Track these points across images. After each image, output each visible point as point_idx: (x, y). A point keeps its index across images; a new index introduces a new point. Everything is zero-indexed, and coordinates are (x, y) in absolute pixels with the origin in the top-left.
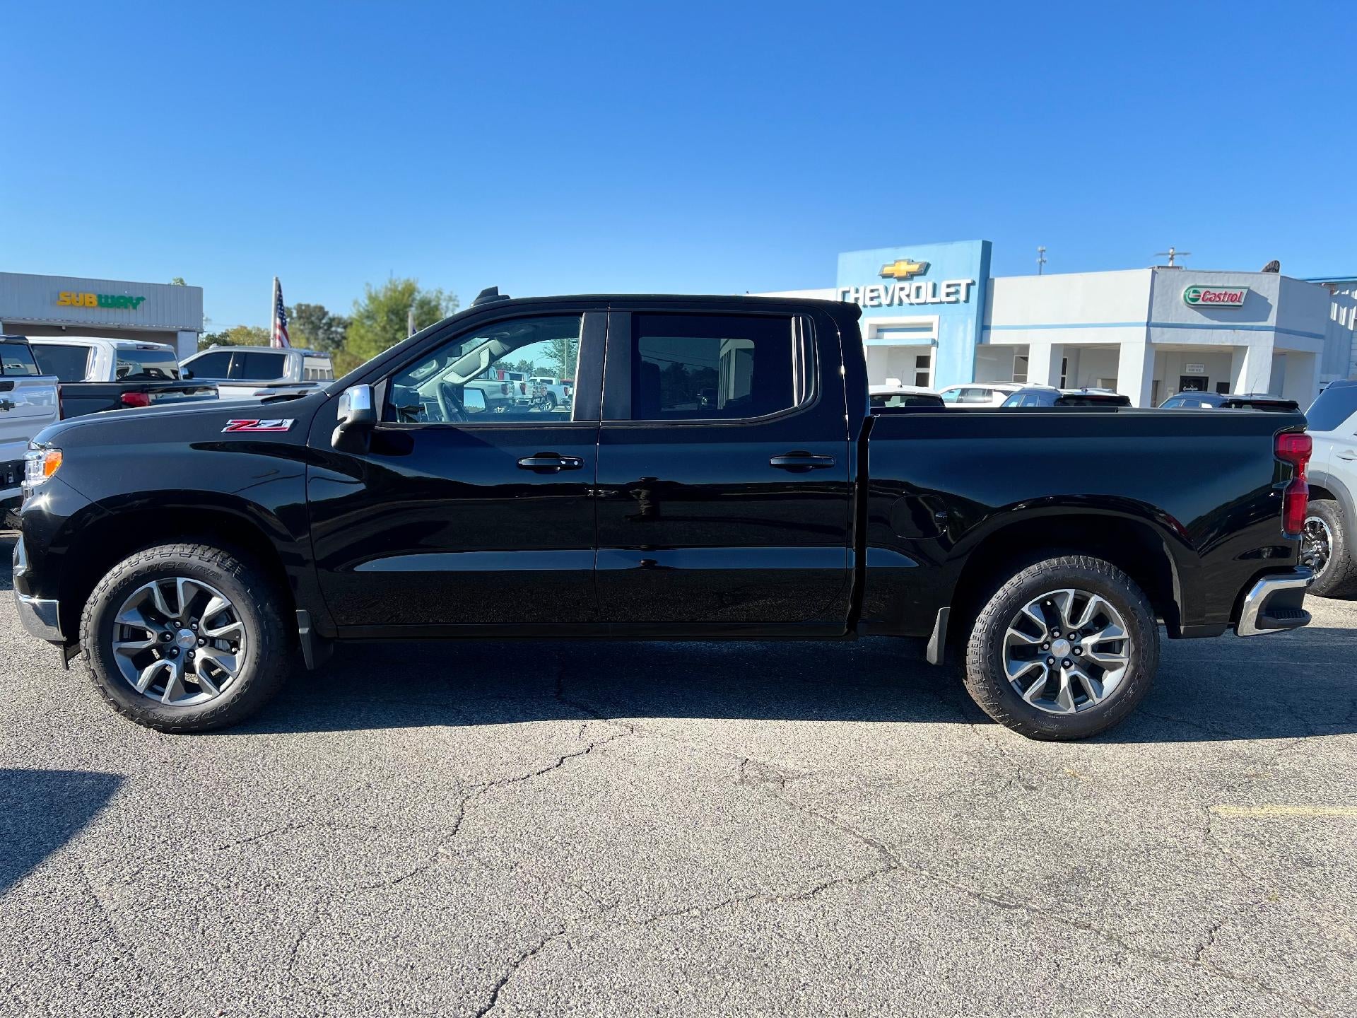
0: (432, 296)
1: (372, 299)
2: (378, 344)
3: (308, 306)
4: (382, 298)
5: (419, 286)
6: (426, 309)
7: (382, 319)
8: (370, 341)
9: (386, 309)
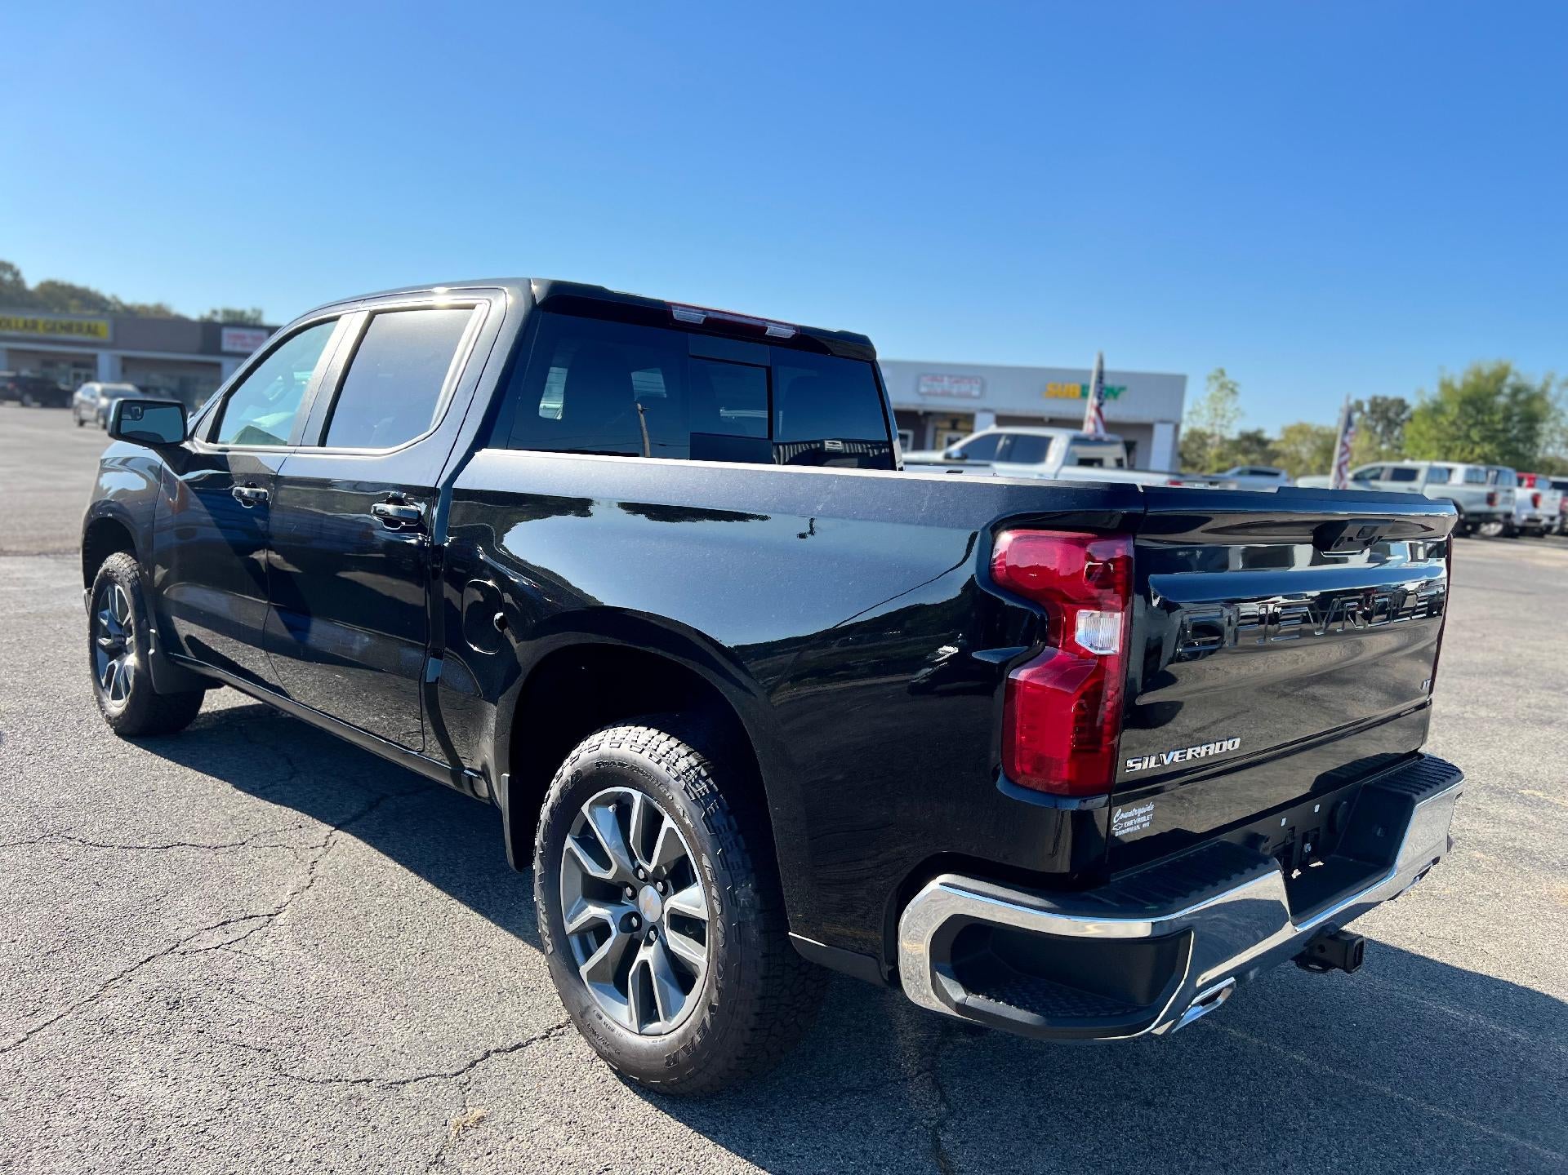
0: (1536, 384)
1: (1446, 386)
2: (1442, 443)
3: (1385, 399)
4: (1458, 385)
5: (1515, 367)
6: (1522, 397)
7: (1453, 410)
8: (1430, 440)
9: (1459, 399)
